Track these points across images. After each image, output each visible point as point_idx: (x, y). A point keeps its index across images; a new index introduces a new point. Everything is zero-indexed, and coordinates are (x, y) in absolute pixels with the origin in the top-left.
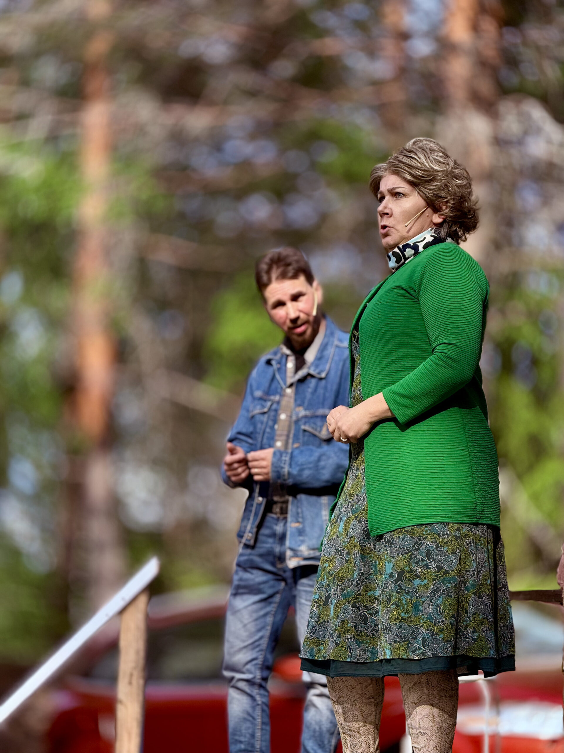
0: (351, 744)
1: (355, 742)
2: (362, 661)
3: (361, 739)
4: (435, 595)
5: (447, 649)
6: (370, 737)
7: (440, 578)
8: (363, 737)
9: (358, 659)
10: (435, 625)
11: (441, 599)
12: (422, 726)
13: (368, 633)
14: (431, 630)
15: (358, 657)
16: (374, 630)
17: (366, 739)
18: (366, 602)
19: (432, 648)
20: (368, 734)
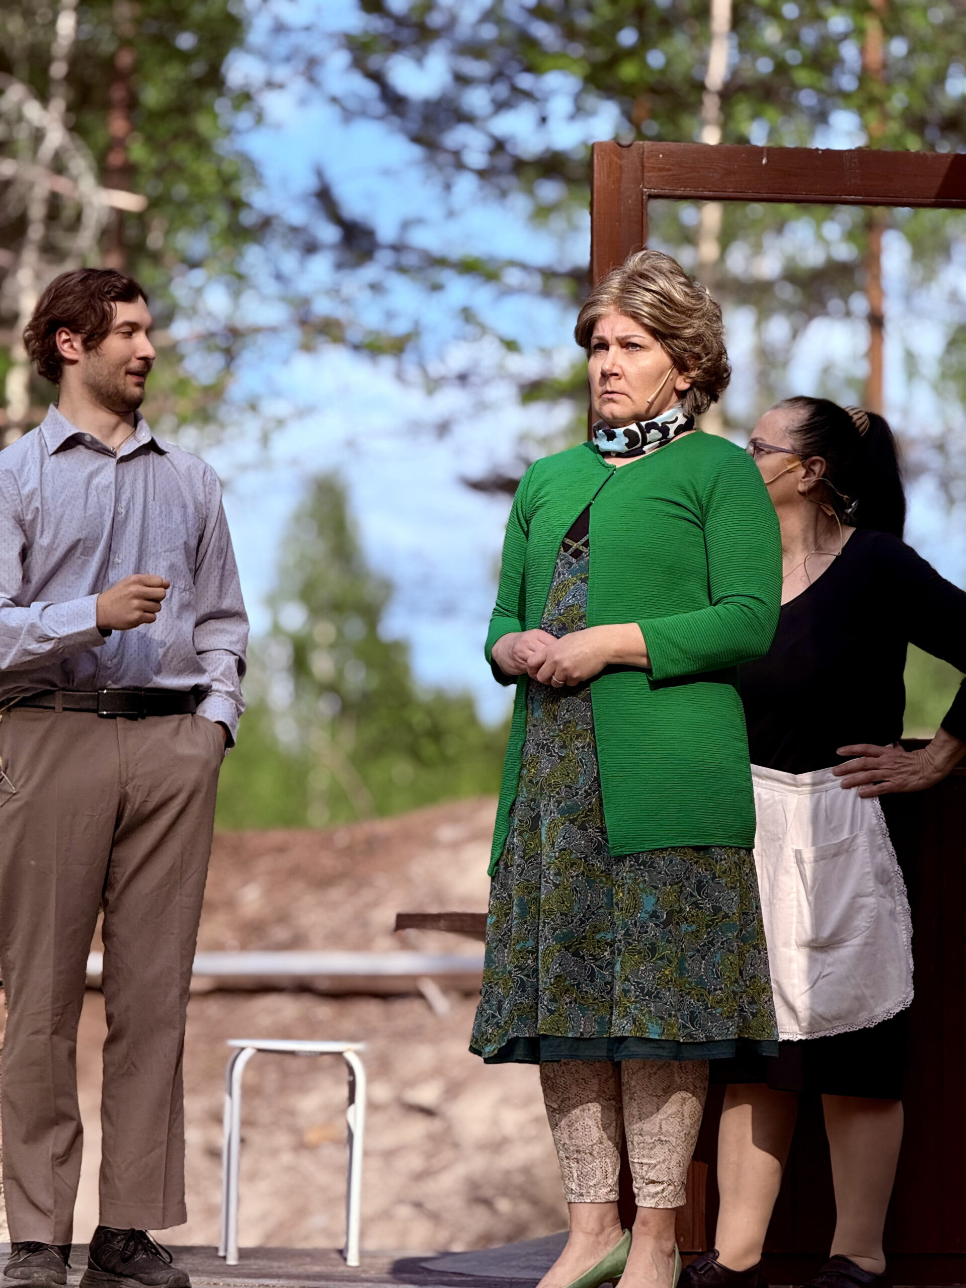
0: (579, 1173)
1: (585, 1170)
2: (586, 1036)
3: (595, 1164)
4: (709, 949)
5: (728, 1029)
6: (608, 1161)
7: (717, 924)
8: (598, 1161)
9: (582, 1034)
10: (709, 993)
11: (718, 956)
12: (663, 1130)
13: (596, 995)
14: (704, 1001)
15: (581, 1030)
16: (604, 991)
17: (603, 1164)
18: (594, 948)
19: (706, 1028)
20: (606, 1156)
